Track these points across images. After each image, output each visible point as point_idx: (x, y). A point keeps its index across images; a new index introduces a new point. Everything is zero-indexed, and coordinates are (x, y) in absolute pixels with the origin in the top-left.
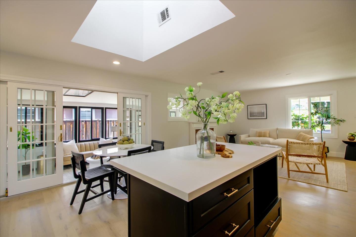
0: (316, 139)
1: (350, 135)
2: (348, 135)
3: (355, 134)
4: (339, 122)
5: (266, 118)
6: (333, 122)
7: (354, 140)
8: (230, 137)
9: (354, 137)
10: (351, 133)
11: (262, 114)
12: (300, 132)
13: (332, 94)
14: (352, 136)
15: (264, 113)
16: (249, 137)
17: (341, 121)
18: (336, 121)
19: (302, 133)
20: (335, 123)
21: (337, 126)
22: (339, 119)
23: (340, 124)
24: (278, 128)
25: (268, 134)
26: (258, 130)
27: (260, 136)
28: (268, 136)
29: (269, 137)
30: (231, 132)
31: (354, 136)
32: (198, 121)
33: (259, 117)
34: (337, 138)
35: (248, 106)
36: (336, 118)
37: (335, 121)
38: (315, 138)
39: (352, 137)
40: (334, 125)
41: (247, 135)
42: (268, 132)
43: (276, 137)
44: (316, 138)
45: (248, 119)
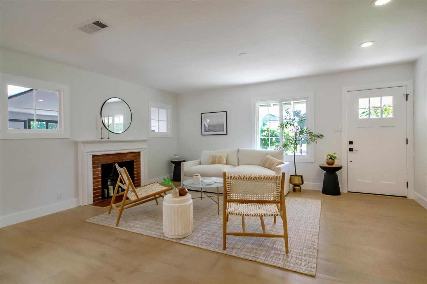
0: (286, 165)
1: (329, 157)
2: (326, 157)
3: (334, 155)
4: (316, 138)
5: (226, 134)
6: (309, 138)
7: (333, 164)
8: (174, 165)
9: (333, 160)
10: (330, 154)
11: (220, 127)
12: (267, 155)
13: (308, 97)
14: (331, 158)
15: (223, 125)
16: (200, 164)
17: (319, 137)
18: (312, 136)
19: (269, 156)
20: (311, 139)
21: (313, 143)
22: (316, 133)
23: (316, 141)
24: (240, 148)
25: (225, 159)
26: (213, 153)
27: (213, 163)
28: (225, 162)
29: (227, 164)
30: (177, 157)
31: (333, 158)
32: (101, 138)
33: (217, 131)
34: (314, 162)
35: (202, 114)
36: (311, 132)
37: (310, 137)
38: (284, 162)
39: (331, 160)
40: (310, 143)
41: (198, 161)
42: (226, 156)
43: (236, 163)
44: (286, 163)
45: (202, 135)
